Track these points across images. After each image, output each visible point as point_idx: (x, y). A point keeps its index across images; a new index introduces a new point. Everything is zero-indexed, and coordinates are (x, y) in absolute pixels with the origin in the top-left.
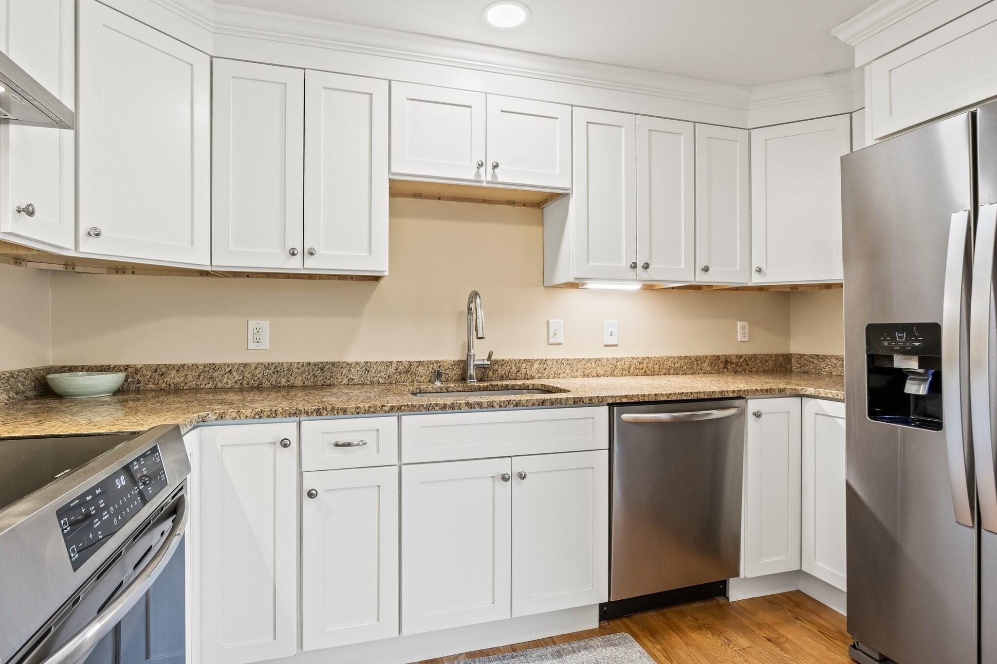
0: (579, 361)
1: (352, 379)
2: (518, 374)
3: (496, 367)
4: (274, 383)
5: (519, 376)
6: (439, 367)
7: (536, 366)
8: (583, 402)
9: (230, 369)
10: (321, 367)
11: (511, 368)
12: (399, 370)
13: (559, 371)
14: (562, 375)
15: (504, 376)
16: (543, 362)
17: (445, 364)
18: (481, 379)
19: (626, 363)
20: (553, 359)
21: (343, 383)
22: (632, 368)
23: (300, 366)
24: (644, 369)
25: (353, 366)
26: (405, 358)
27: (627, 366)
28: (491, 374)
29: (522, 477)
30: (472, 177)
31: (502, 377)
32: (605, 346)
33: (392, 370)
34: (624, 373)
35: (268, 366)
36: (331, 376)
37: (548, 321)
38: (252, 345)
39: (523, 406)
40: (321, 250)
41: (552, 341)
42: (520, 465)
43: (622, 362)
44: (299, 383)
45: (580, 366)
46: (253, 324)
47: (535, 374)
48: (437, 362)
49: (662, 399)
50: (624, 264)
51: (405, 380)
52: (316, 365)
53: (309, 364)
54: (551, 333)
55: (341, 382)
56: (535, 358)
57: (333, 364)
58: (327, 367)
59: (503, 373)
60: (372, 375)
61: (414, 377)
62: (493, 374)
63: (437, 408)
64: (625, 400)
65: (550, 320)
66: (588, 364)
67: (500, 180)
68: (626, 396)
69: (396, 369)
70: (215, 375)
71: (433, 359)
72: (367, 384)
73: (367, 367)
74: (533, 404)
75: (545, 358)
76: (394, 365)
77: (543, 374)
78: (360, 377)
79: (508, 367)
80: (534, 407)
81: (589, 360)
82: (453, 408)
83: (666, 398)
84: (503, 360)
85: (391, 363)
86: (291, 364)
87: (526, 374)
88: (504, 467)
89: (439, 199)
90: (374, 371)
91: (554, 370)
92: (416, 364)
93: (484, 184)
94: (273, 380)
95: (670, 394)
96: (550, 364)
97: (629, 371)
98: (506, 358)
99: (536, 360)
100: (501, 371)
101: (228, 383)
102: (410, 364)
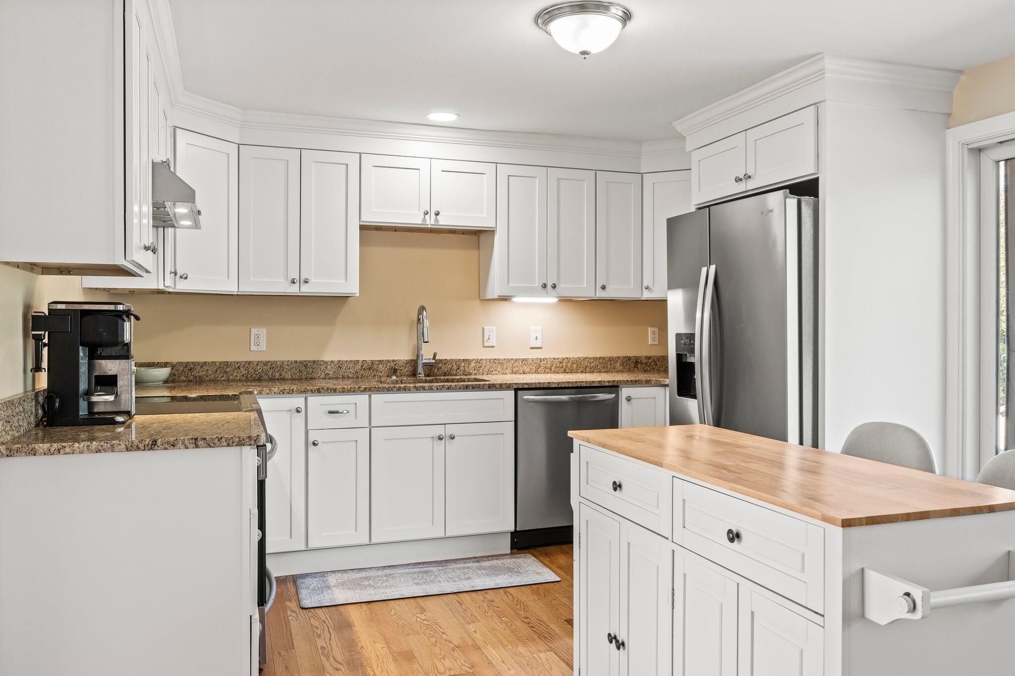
0: (509, 360)
1: (329, 374)
2: (458, 371)
3: (440, 365)
4: (270, 376)
5: (459, 373)
6: (395, 365)
7: (473, 364)
8: (495, 387)
9: (238, 366)
10: (305, 364)
11: (452, 366)
12: (364, 367)
13: (492, 369)
14: (494, 372)
15: (447, 372)
16: (478, 361)
17: (400, 363)
18: (428, 375)
19: (548, 362)
20: (486, 359)
21: (321, 377)
22: (553, 367)
23: (289, 363)
24: (564, 367)
25: (329, 363)
26: (369, 358)
27: (549, 365)
28: (436, 371)
29: (452, 438)
30: (420, 223)
31: (445, 373)
32: (531, 348)
33: (358, 367)
34: (547, 371)
35: (266, 363)
36: (313, 372)
37: (483, 328)
38: (253, 348)
39: (453, 389)
40: (312, 280)
41: (486, 344)
42: (450, 430)
43: (545, 362)
44: (288, 376)
45: (510, 365)
46: (254, 331)
47: (472, 371)
48: (393, 361)
49: (553, 386)
50: (537, 285)
51: (368, 375)
52: (301, 362)
53: (296, 362)
54: (486, 338)
55: (320, 376)
56: (472, 358)
57: (314, 362)
58: (309, 364)
59: (446, 370)
60: (344, 371)
61: (375, 372)
62: (438, 370)
63: (395, 389)
64: (526, 386)
65: (485, 327)
66: (516, 363)
67: (441, 223)
68: (527, 384)
69: (362, 367)
70: (228, 370)
71: (390, 359)
72: (339, 378)
73: (340, 364)
75: (480, 358)
76: (360, 363)
77: (479, 371)
78: (335, 372)
79: (449, 366)
81: (517, 360)
82: (405, 390)
83: (556, 386)
84: (446, 360)
85: (358, 361)
86: (283, 362)
87: (464, 371)
88: (440, 430)
89: (395, 231)
90: (345, 368)
91: (487, 368)
92: (377, 363)
93: (429, 226)
94: (270, 374)
95: (560, 383)
96: (484, 363)
97: (551, 370)
98: (449, 358)
99: (473, 360)
100: (445, 369)
101: (237, 376)
102: (373, 362)
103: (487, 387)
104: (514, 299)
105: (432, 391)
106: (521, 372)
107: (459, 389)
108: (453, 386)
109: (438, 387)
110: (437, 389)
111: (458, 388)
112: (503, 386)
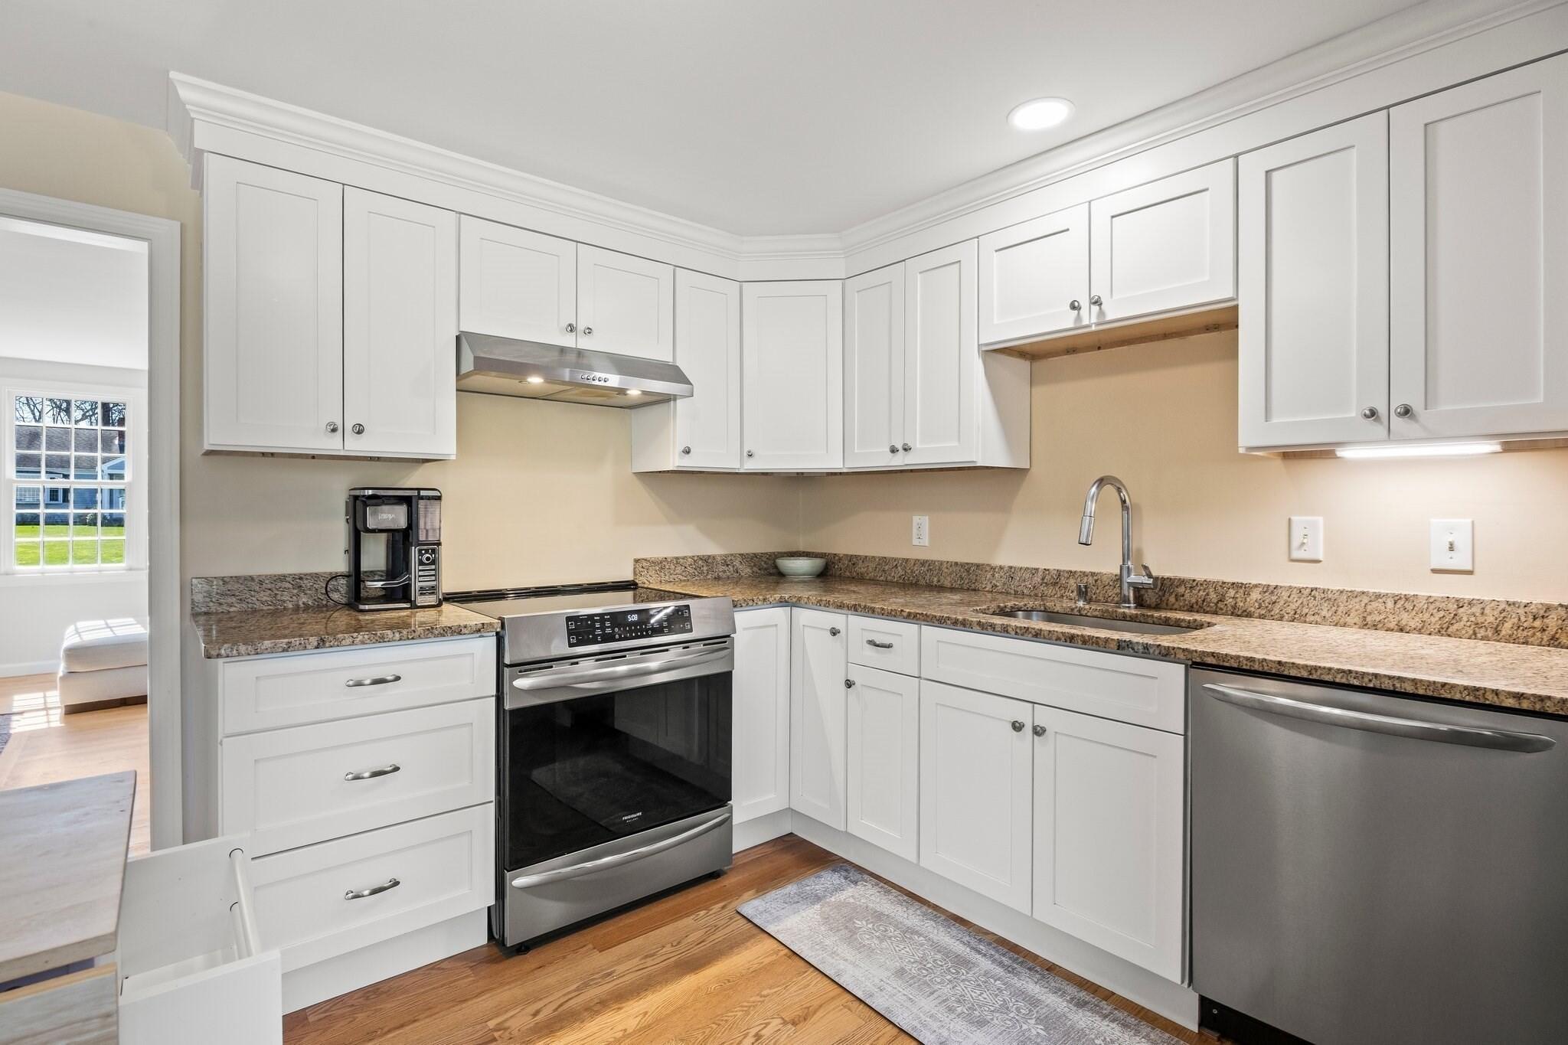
0: (1353, 595)
1: (996, 586)
2: (1220, 605)
3: (1181, 590)
4: (928, 581)
5: (1221, 609)
6: (1096, 581)
7: (1255, 595)
8: (1133, 649)
9: (896, 563)
10: (967, 567)
11: (1208, 594)
12: (1045, 581)
13: (1305, 610)
14: (1310, 618)
15: (1195, 606)
16: (1267, 589)
17: (1104, 578)
18: (1156, 605)
19: (1487, 611)
20: (1290, 587)
21: (987, 589)
22: (1508, 625)
23: (949, 564)
24: (1552, 630)
25: (997, 570)
26: (1054, 565)
27: (1492, 619)
28: (1172, 599)
29: (1038, 731)
30: (1071, 325)
31: (1192, 607)
32: (1434, 571)
33: (1037, 579)
34: (1481, 633)
35: (923, 563)
36: (976, 580)
37: (1290, 519)
38: (915, 542)
39: (1045, 638)
41: (1296, 555)
42: (1043, 717)
43: (1476, 610)
44: (947, 584)
45: (1354, 604)
46: (916, 519)
47: (1252, 609)
48: (1093, 574)
49: (1293, 673)
51: (1052, 594)
52: (962, 565)
53: (956, 564)
54: (1295, 543)
55: (985, 587)
56: (1254, 582)
57: (978, 566)
58: (972, 569)
59: (1194, 601)
60: (1017, 583)
61: (1063, 591)
62: (1177, 600)
64: (1210, 660)
65: (1292, 518)
66: (1374, 604)
68: (1213, 654)
69: (1043, 579)
70: (887, 568)
71: (1088, 570)
72: (1010, 594)
73: (1011, 572)
74: (1058, 639)
75: (1274, 584)
76: (1040, 573)
77: (1270, 611)
78: (1004, 584)
79: (1201, 593)
80: (1058, 642)
81: (1378, 596)
83: (1305, 674)
84: (1194, 581)
85: (1037, 569)
86: (941, 563)
87: (1234, 607)
88: (1023, 714)
89: (1099, 348)
90: (1018, 579)
91: (1293, 606)
92: (1066, 575)
94: (927, 578)
95: (1316, 668)
96: (1285, 595)
97: (1497, 631)
98: (1200, 576)
99: (1256, 586)
100: (1190, 597)
101: (894, 577)
102: (1059, 573)
103: (1114, 645)
104: (1343, 453)
105: (1008, 635)
106: (1392, 625)
107: (1056, 640)
108: (1046, 634)
109: (1018, 631)
110: (1016, 633)
111: (1054, 638)
112: (1151, 651)
